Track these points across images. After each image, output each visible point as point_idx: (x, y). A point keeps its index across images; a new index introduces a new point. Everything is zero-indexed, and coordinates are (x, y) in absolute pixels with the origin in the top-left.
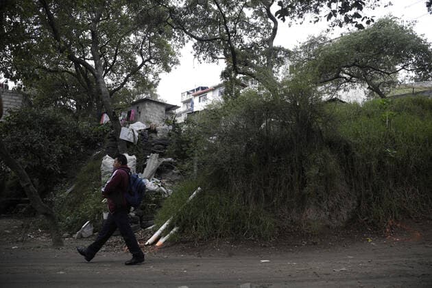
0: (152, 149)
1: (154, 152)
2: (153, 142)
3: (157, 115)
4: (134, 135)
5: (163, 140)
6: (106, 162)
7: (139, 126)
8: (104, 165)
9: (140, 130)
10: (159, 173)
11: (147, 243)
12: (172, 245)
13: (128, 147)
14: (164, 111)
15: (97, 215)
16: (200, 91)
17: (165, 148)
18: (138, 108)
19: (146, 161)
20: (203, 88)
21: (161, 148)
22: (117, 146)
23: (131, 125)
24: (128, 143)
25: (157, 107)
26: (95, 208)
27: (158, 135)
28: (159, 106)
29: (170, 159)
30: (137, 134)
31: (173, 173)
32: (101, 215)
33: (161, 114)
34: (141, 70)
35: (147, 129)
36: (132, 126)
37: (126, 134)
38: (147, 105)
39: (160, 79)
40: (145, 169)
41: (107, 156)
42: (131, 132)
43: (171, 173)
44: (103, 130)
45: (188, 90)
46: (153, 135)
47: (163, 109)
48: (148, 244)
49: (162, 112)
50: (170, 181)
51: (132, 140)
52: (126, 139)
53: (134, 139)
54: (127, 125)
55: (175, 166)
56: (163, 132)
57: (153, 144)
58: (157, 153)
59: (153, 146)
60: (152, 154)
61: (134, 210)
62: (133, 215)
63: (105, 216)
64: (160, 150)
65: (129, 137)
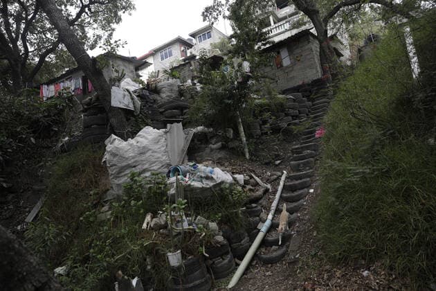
1: (172, 122)
2: (160, 107)
4: (132, 98)
6: (115, 149)
7: (129, 85)
9: (136, 91)
13: (127, 119)
14: (134, 70)
21: (177, 112)
23: (121, 83)
24: (126, 113)
27: (164, 95)
28: (127, 64)
30: (135, 96)
31: (212, 150)
32: (160, 258)
33: (131, 75)
36: (123, 84)
37: (119, 98)
41: (114, 136)
42: (127, 93)
43: (208, 150)
46: (155, 96)
47: (132, 67)
51: (131, 107)
52: (122, 106)
53: (134, 104)
54: (117, 83)
55: (212, 138)
56: (171, 90)
57: (161, 110)
58: (178, 122)
59: (161, 113)
60: (168, 125)
61: (220, 229)
62: (220, 238)
63: (174, 259)
64: (175, 117)
65: (126, 103)
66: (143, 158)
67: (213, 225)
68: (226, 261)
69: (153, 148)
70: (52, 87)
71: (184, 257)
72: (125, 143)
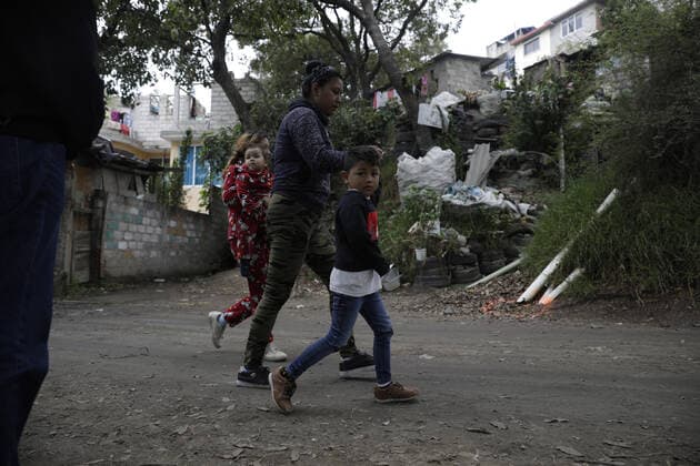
0: (476, 138)
1: (480, 142)
2: (475, 124)
3: (467, 81)
4: (442, 115)
5: (492, 118)
6: (405, 165)
7: (447, 98)
8: (403, 171)
9: (449, 107)
10: (494, 178)
11: (520, 300)
12: (581, 303)
13: (434, 138)
14: (479, 72)
15: (404, 254)
16: (521, 36)
17: (499, 133)
18: (432, 72)
19: (466, 159)
20: (525, 31)
21: (492, 131)
22: (414, 137)
23: (434, 99)
24: (434, 131)
25: (466, 66)
26: (400, 242)
27: (483, 111)
28: (469, 64)
29: (512, 150)
30: (446, 113)
31: (520, 177)
32: (411, 253)
33: (474, 77)
34: (424, 8)
35: (459, 104)
36: (436, 100)
37: (428, 115)
38: (448, 65)
39: (462, 16)
40: (469, 174)
41: (405, 154)
42: (436, 110)
43: (515, 176)
44: (382, 117)
45: (498, 40)
46: (473, 113)
47: (477, 68)
48: (524, 302)
49: (475, 74)
50: (516, 191)
51: (439, 125)
52: (429, 124)
53: (443, 121)
54: (428, 100)
55: (522, 163)
56: (491, 105)
57: (475, 128)
58: (487, 142)
59: (475, 131)
60: (476, 146)
61: (467, 243)
62: (466, 250)
63: (420, 254)
64: (489, 136)
65: (433, 120)
66: (425, 175)
67: (462, 238)
68: (467, 271)
69: (435, 167)
70: (386, 94)
71: (428, 255)
72: (415, 160)
